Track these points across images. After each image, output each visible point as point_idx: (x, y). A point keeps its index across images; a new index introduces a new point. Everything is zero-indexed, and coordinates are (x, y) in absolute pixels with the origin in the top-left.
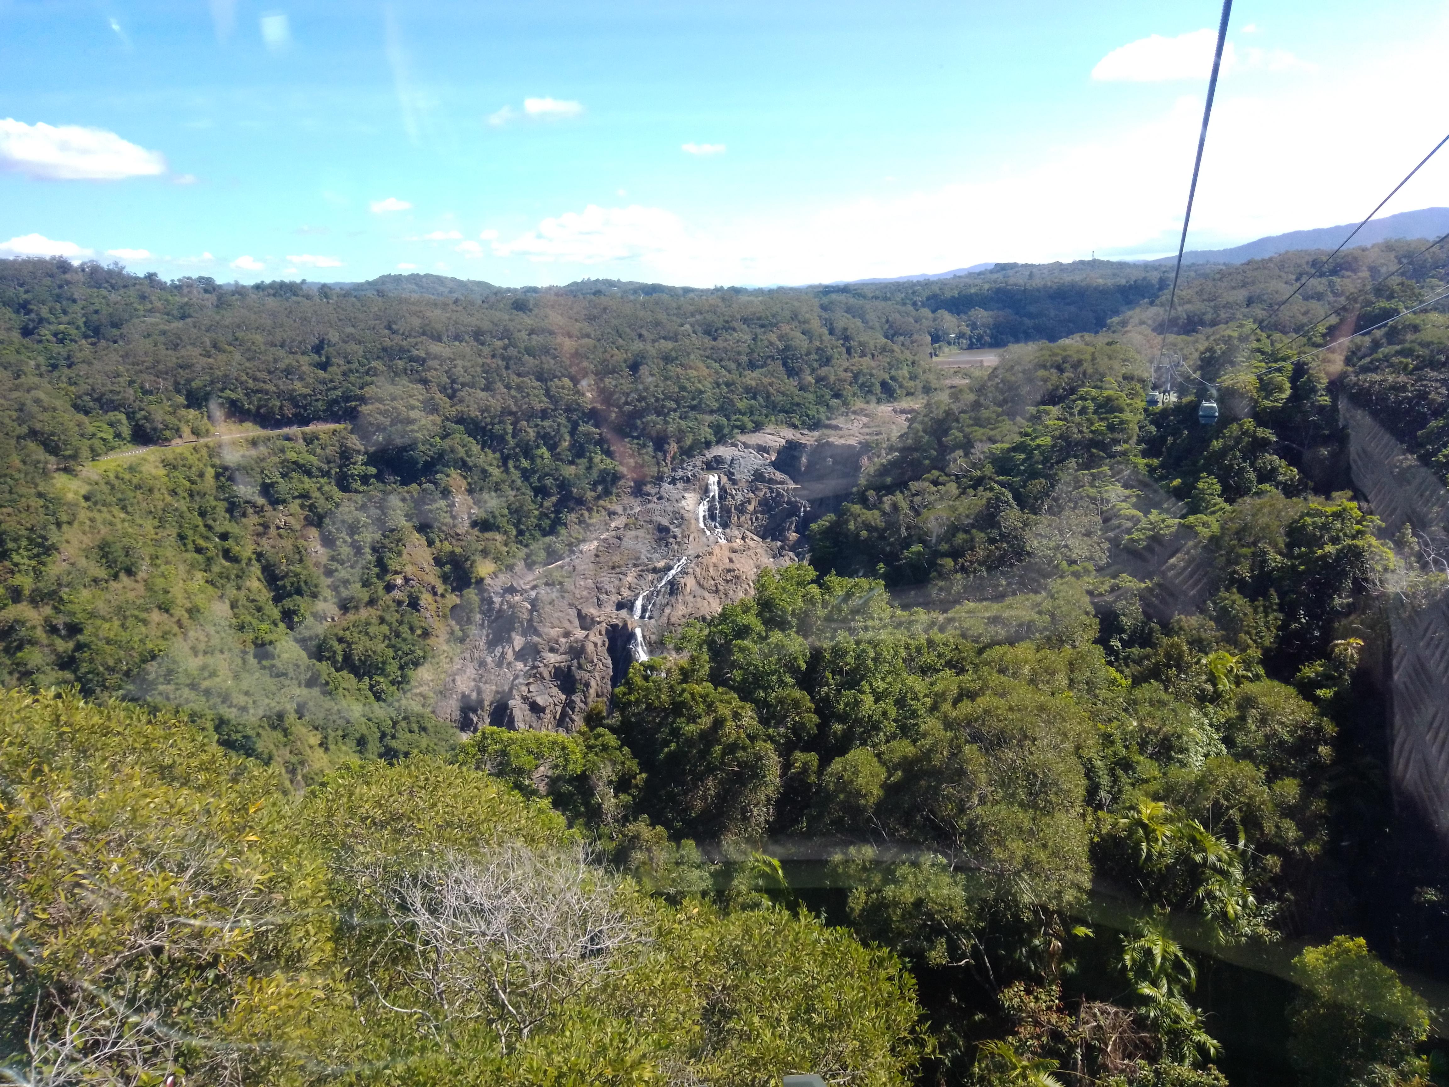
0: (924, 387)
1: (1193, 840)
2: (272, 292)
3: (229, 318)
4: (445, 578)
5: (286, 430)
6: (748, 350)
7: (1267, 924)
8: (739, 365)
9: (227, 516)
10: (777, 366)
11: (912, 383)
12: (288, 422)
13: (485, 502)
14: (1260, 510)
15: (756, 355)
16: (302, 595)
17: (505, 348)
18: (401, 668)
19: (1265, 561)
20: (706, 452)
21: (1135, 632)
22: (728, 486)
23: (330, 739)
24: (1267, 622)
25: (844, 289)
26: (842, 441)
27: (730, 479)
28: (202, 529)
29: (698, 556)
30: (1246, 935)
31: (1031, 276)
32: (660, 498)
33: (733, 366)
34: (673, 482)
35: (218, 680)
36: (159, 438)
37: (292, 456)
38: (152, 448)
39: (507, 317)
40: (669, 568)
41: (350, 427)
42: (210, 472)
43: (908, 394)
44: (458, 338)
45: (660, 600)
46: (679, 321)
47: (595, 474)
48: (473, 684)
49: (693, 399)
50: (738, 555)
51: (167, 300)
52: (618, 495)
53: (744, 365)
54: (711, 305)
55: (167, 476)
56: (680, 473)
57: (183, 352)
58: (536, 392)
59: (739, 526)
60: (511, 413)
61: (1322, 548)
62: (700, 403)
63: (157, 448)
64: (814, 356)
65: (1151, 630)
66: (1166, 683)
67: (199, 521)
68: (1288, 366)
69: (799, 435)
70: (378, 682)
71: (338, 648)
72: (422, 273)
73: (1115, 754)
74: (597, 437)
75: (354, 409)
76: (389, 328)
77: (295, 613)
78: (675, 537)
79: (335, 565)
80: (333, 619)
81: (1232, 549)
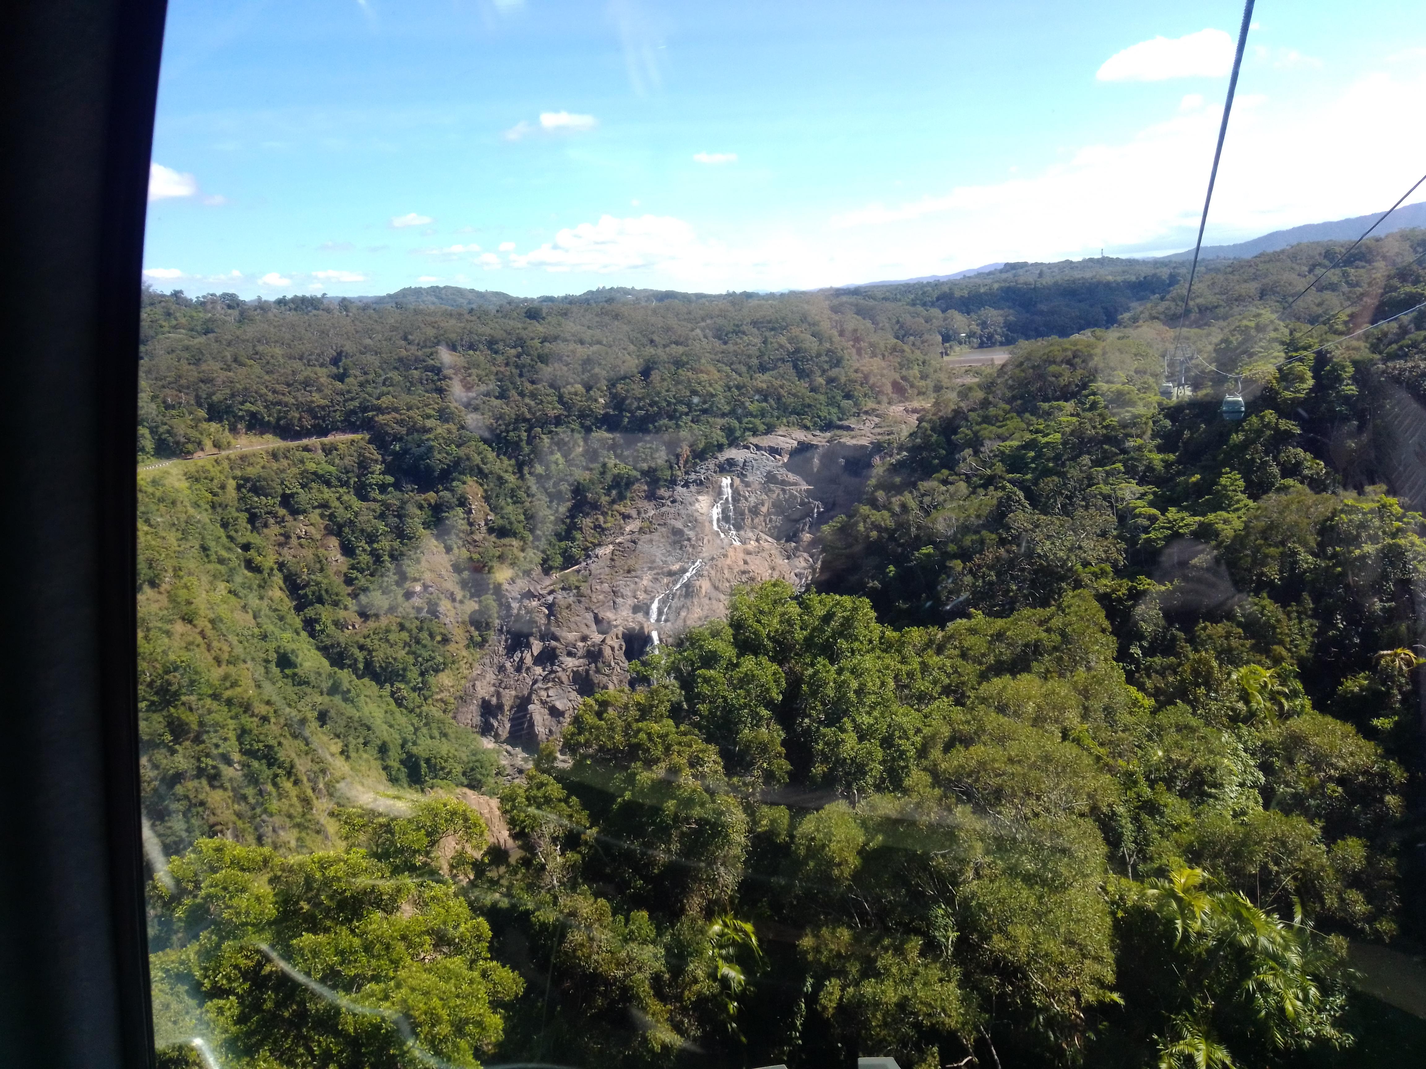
0: (935, 386)
1: (1238, 916)
2: (292, 306)
3: (250, 331)
4: (464, 584)
5: (305, 441)
6: (758, 353)
7: (1336, 1023)
8: (750, 368)
9: (249, 526)
10: (787, 368)
11: (923, 383)
12: (308, 433)
13: (502, 508)
14: (1287, 507)
15: (766, 358)
16: (323, 604)
17: (518, 356)
18: (422, 674)
19: (1296, 562)
20: (719, 455)
21: (1155, 639)
22: (741, 488)
23: (351, 747)
24: (1301, 629)
25: (855, 292)
26: (854, 442)
27: (742, 481)
28: (224, 540)
29: (713, 559)
30: (1309, 1037)
31: (1041, 275)
32: (673, 502)
33: (743, 369)
34: (686, 485)
35: (239, 690)
36: (182, 451)
37: (311, 466)
38: (175, 461)
39: (520, 326)
40: (684, 571)
41: (368, 437)
42: (231, 484)
43: (920, 393)
44: (471, 347)
45: (676, 603)
46: (689, 325)
47: (609, 478)
48: (493, 689)
49: (705, 402)
50: (753, 557)
51: (192, 317)
52: (632, 499)
53: (755, 368)
54: (721, 310)
55: (190, 488)
56: (693, 476)
57: (204, 367)
58: (549, 398)
59: (754, 527)
60: (526, 420)
61: (1359, 547)
62: (711, 406)
63: (180, 461)
64: (824, 358)
65: (1174, 638)
66: (1194, 704)
67: (221, 532)
68: (1310, 355)
69: (810, 437)
70: (399, 689)
71: (360, 656)
72: (441, 285)
73: (1139, 796)
74: (610, 442)
75: (372, 419)
76: (405, 339)
77: (317, 621)
78: (689, 540)
79: (355, 574)
80: (354, 626)
81: (1257, 549)
